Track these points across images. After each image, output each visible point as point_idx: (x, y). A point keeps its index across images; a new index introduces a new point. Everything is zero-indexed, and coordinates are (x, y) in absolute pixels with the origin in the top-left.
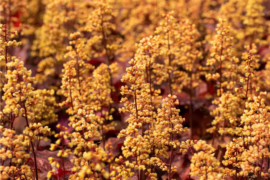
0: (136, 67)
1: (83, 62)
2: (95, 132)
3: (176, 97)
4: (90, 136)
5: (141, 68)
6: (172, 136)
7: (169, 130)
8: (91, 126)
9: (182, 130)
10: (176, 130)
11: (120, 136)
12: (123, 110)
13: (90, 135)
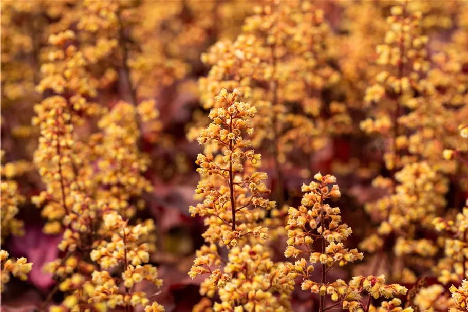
0: (236, 109)
1: (82, 101)
2: (148, 270)
3: (336, 179)
4: (137, 281)
5: (248, 111)
6: (324, 271)
7: (321, 259)
8: (139, 257)
9: (351, 257)
10: (338, 258)
11: (195, 273)
12: (199, 210)
13: (138, 279)
